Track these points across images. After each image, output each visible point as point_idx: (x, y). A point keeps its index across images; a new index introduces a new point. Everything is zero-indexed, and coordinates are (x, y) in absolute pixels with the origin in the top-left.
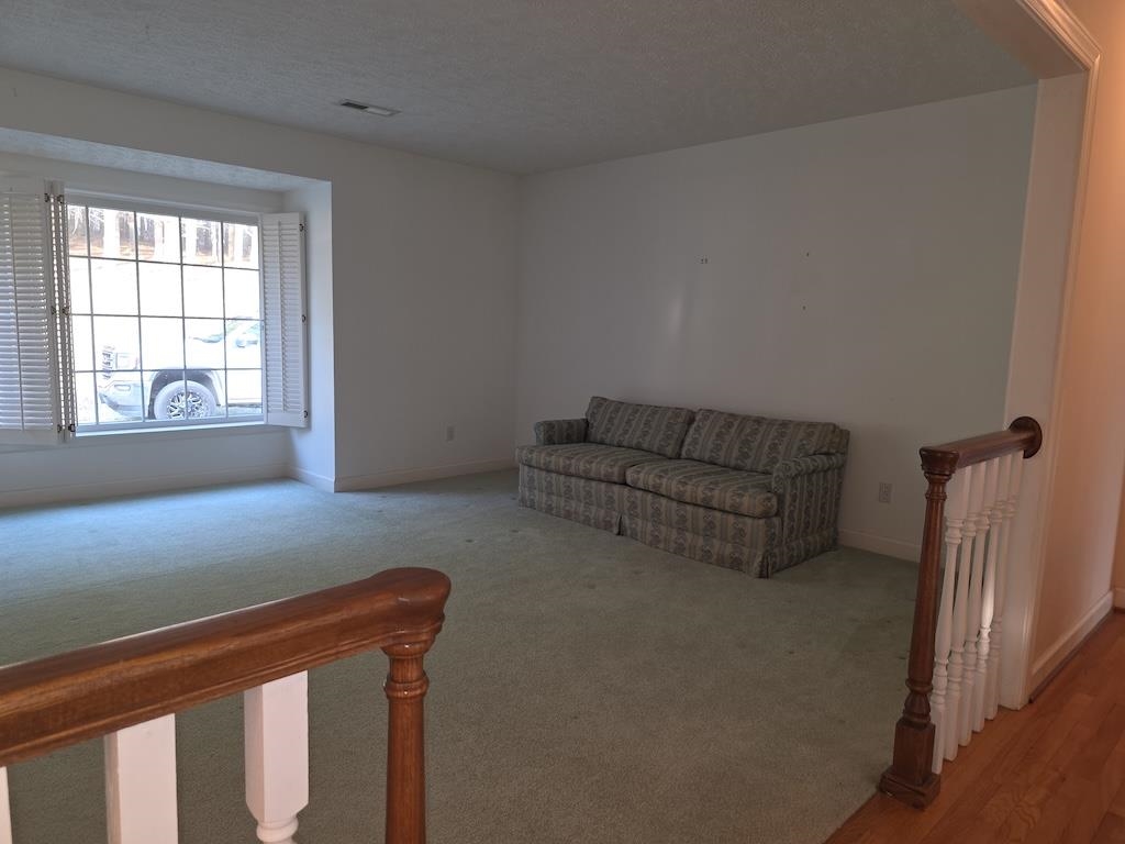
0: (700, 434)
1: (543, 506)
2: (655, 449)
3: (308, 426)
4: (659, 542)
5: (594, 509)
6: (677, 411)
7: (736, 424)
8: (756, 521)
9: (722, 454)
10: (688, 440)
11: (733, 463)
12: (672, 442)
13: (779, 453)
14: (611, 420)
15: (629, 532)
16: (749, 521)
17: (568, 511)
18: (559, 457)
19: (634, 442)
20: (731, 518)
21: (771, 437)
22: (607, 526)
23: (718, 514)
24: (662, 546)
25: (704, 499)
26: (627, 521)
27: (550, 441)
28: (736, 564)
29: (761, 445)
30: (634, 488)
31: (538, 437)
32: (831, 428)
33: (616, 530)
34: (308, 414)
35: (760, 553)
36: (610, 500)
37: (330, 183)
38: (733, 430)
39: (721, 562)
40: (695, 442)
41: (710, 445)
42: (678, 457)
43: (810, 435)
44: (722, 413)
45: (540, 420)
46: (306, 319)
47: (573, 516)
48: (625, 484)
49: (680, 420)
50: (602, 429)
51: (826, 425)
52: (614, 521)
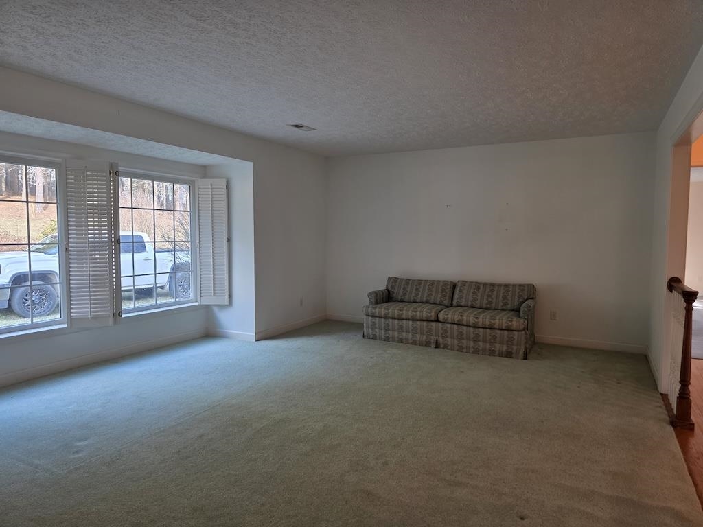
0: (463, 293)
1: (383, 337)
2: (438, 302)
3: (231, 303)
4: (463, 348)
5: (418, 336)
6: (445, 283)
7: (481, 287)
8: (520, 333)
9: (478, 302)
10: (456, 296)
11: (484, 306)
12: (447, 298)
13: (508, 300)
14: (404, 289)
15: (442, 346)
16: (516, 333)
17: (401, 339)
18: (381, 309)
19: (425, 299)
20: (506, 333)
21: (502, 292)
22: (428, 344)
23: (498, 332)
24: (465, 350)
25: (490, 325)
26: (441, 340)
27: (377, 302)
28: (509, 355)
29: (497, 297)
30: (445, 322)
31: (370, 301)
32: (532, 287)
33: (433, 346)
34: (230, 296)
35: (523, 347)
36: (430, 330)
37: (252, 163)
38: (481, 290)
39: (501, 355)
40: (461, 297)
41: (471, 298)
42: (452, 305)
43: (522, 290)
44: (472, 282)
45: (370, 291)
46: (229, 240)
47: (405, 340)
48: (437, 321)
49: (449, 287)
50: (401, 294)
51: (528, 285)
52: (432, 341)
